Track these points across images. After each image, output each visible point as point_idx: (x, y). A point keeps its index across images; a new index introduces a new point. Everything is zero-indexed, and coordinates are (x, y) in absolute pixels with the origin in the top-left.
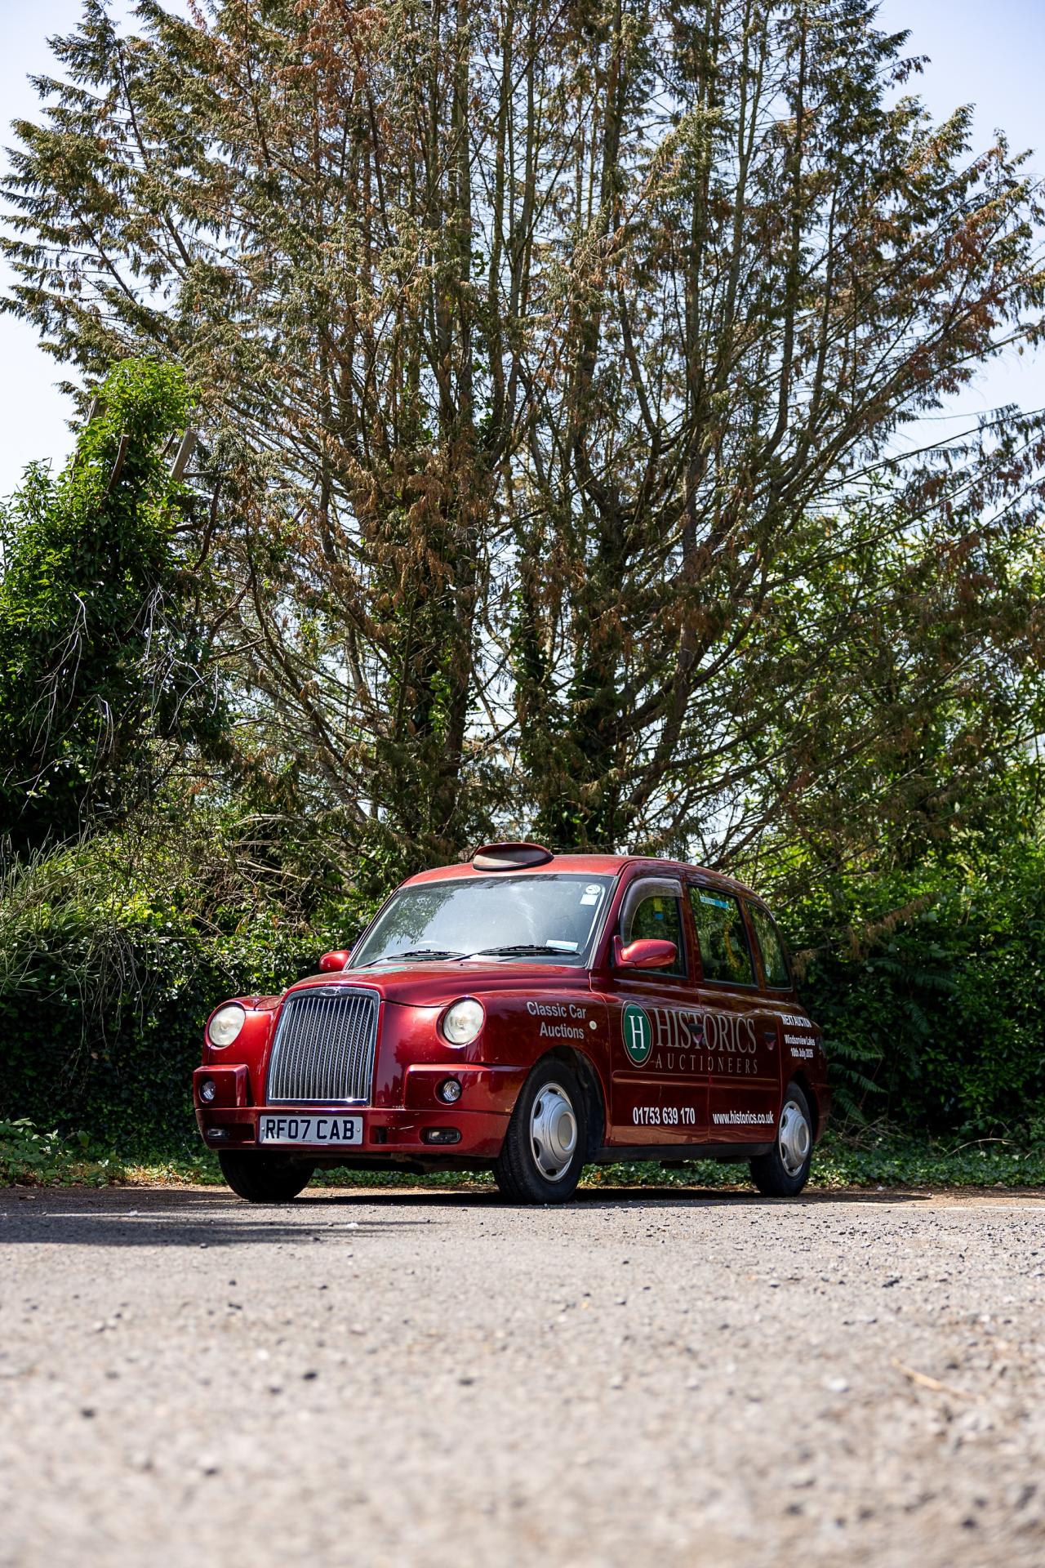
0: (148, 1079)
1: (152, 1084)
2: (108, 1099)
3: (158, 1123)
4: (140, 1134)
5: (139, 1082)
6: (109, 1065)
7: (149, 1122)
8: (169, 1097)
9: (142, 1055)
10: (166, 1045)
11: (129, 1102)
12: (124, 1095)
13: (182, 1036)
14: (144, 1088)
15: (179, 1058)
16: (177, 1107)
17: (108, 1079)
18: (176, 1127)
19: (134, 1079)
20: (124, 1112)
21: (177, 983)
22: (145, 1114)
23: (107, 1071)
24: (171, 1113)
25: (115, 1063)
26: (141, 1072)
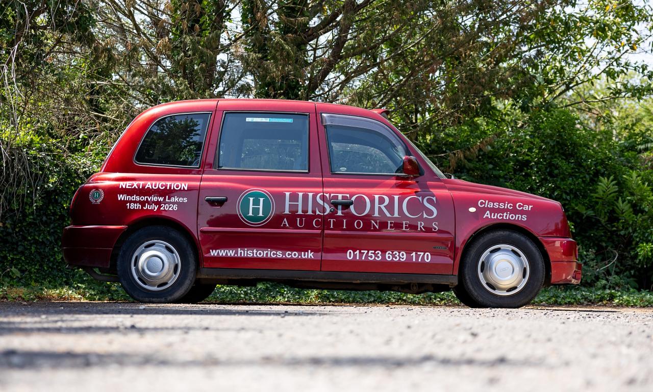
0: (34, 239)
1: (36, 242)
2: (9, 251)
3: (41, 266)
4: (30, 272)
5: (29, 240)
6: (10, 230)
7: (36, 265)
8: (47, 250)
9: (30, 224)
10: (44, 218)
11: (22, 253)
12: (20, 249)
13: (54, 214)
14: (31, 244)
15: (52, 226)
16: (52, 256)
17: (9, 238)
18: (52, 268)
19: (25, 239)
20: (20, 259)
21: (51, 181)
22: (33, 260)
23: (9, 234)
24: (49, 260)
25: (14, 229)
26: (30, 234)
